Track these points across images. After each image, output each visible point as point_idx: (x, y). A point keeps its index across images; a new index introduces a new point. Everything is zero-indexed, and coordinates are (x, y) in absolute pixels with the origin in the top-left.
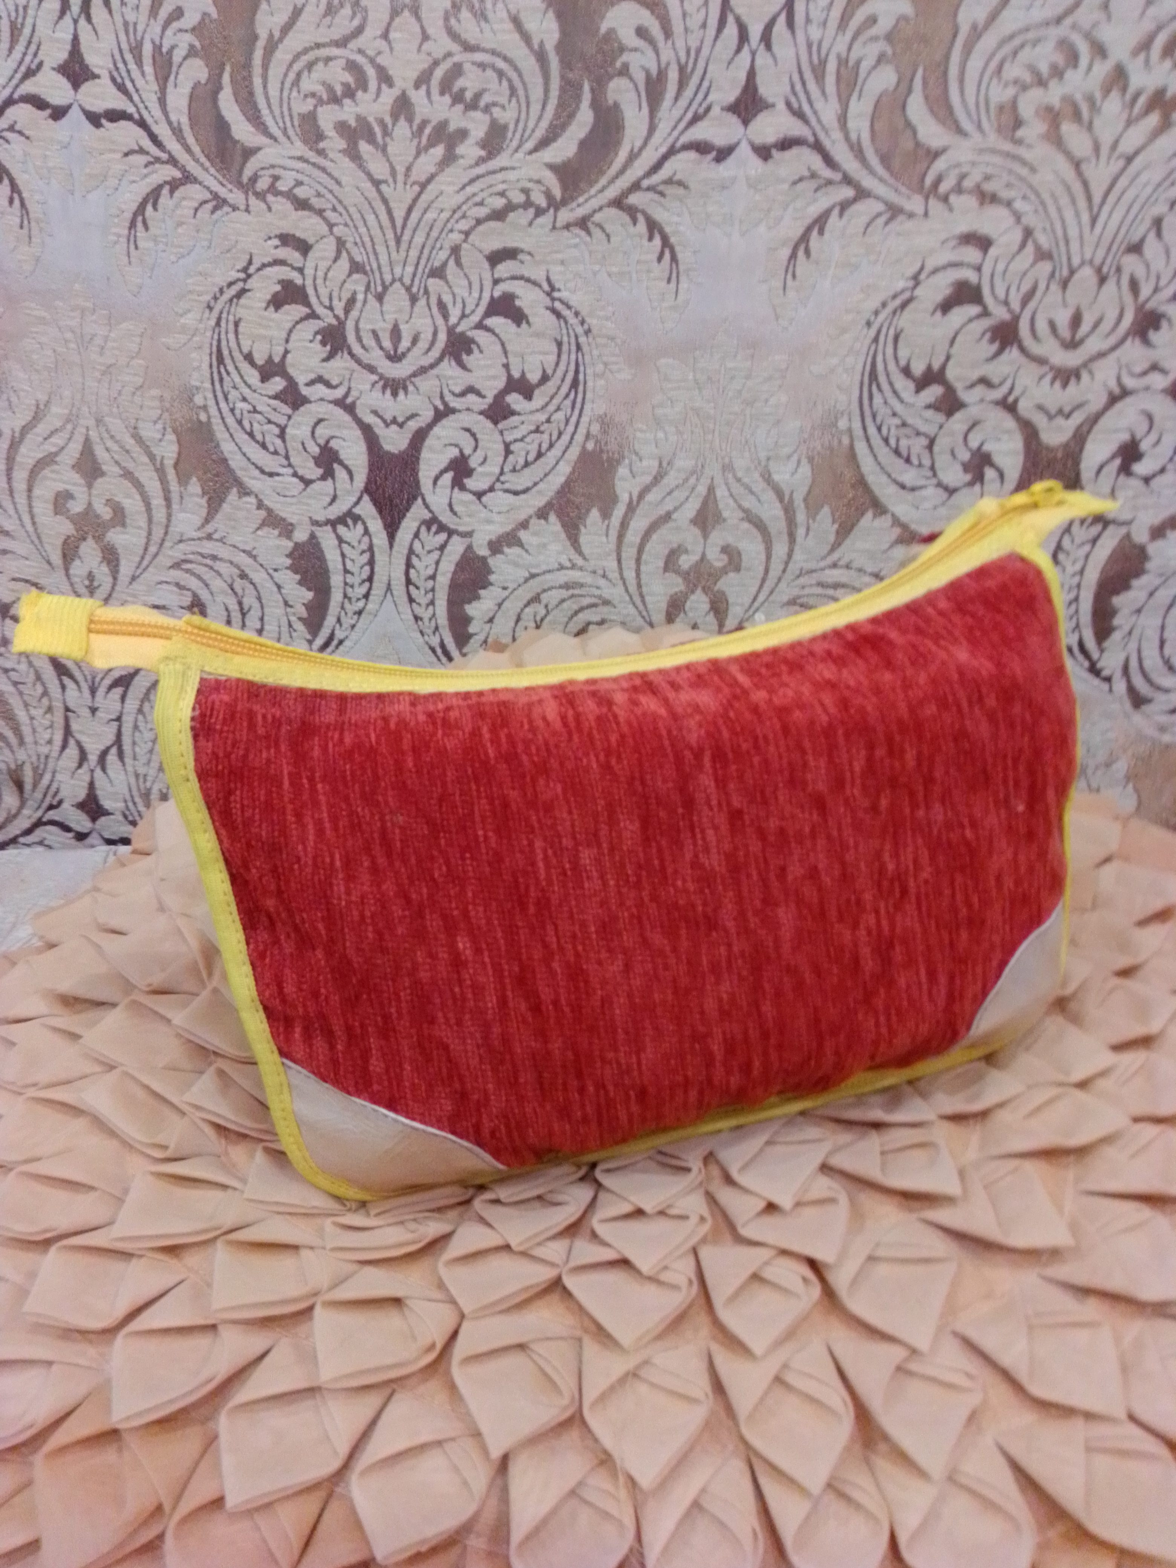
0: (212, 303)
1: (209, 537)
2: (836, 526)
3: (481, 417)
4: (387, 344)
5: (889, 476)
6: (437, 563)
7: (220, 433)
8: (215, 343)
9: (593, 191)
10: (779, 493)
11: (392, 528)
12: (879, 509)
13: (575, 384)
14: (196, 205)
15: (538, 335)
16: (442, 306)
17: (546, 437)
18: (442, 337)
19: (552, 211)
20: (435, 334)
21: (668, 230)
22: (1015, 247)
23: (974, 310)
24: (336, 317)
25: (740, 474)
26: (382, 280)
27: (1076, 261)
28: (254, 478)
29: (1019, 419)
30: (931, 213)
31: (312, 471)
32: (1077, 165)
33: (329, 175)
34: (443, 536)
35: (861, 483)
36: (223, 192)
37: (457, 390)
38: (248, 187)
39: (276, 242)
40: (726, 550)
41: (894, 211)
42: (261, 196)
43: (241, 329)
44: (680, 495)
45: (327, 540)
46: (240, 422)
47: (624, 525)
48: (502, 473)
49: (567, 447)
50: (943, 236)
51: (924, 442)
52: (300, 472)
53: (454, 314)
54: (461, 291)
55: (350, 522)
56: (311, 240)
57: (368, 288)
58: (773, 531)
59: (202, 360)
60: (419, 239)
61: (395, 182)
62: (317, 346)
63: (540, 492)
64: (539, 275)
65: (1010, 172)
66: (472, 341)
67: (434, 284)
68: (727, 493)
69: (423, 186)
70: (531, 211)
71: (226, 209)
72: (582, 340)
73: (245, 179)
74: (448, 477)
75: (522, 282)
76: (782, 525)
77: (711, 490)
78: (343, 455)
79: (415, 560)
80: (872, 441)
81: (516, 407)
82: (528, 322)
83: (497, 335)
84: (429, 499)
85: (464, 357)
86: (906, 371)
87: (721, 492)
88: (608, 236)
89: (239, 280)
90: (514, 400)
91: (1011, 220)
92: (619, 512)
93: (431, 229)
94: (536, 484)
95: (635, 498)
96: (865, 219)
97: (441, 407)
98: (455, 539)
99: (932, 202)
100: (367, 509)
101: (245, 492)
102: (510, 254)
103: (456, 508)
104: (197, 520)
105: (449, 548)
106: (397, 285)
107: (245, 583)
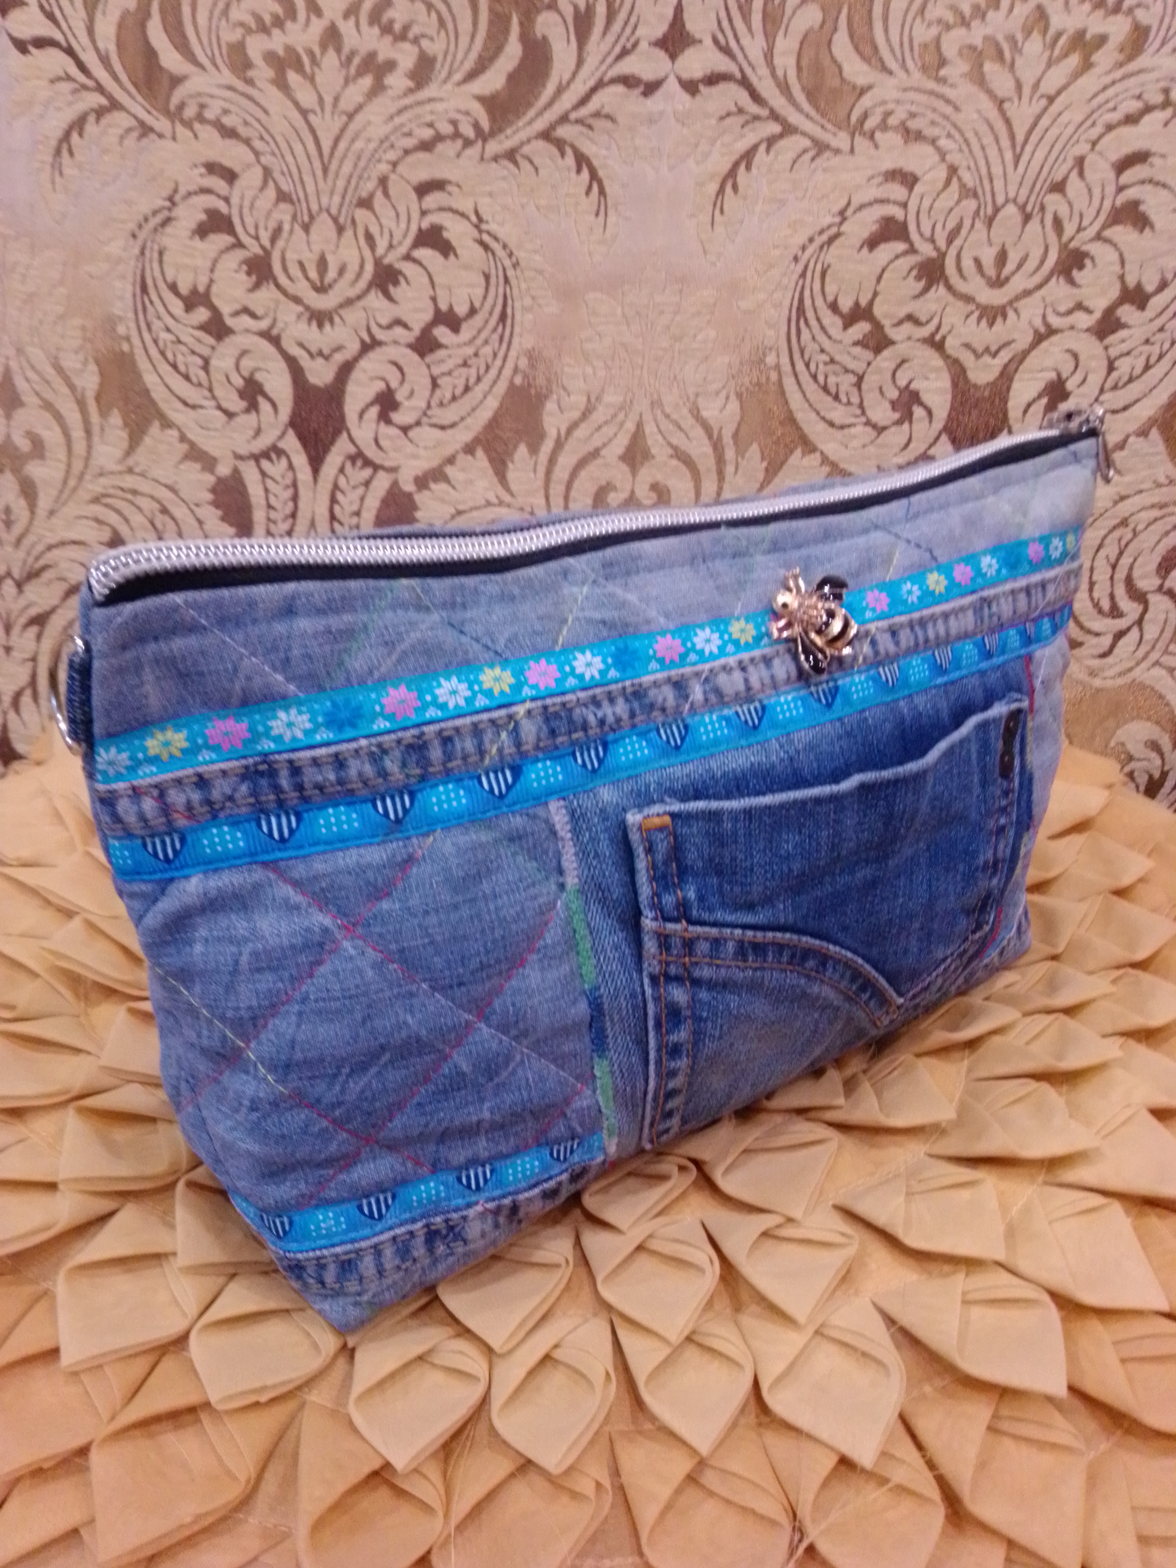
0: (137, 232)
1: (130, 471)
2: (765, 464)
3: (408, 351)
4: (313, 274)
5: (818, 413)
6: (362, 499)
7: (143, 364)
8: (139, 272)
9: (521, 124)
10: (707, 429)
11: (316, 463)
12: (809, 447)
13: (503, 317)
14: (120, 131)
15: (467, 267)
16: (370, 239)
17: (473, 372)
18: (369, 268)
19: (480, 143)
20: (362, 266)
21: (596, 163)
22: (940, 185)
23: (901, 246)
24: (262, 247)
25: (668, 410)
26: (309, 210)
27: (1000, 200)
28: (176, 410)
29: (946, 357)
30: (856, 149)
31: (236, 404)
32: (1000, 103)
33: (258, 104)
34: (368, 472)
35: (791, 420)
36: (149, 120)
37: (384, 322)
38: (175, 115)
39: (203, 170)
40: (655, 487)
41: (821, 147)
42: (188, 124)
43: (166, 258)
44: (608, 431)
45: (250, 474)
46: (163, 354)
47: (552, 461)
48: (429, 406)
49: (495, 382)
50: (869, 173)
51: (853, 379)
52: (225, 405)
53: (382, 245)
54: (388, 221)
55: (274, 456)
56: (237, 169)
57: (294, 218)
58: (702, 468)
59: (125, 289)
60: (347, 169)
61: (323, 110)
62: (242, 277)
63: (467, 428)
64: (466, 206)
65: (934, 110)
66: (400, 272)
67: (361, 215)
68: (655, 430)
69: (351, 116)
70: (459, 143)
71: (153, 136)
72: (510, 273)
73: (172, 107)
74: (374, 411)
75: (450, 215)
76: (711, 462)
77: (639, 426)
78: (268, 388)
79: (339, 496)
80: (801, 377)
81: (443, 340)
82: (456, 255)
83: (425, 269)
84: (355, 433)
85: (391, 289)
86: (834, 307)
87: (650, 429)
88: (536, 169)
89: (164, 208)
90: (442, 333)
91: (937, 158)
92: (547, 447)
93: (359, 158)
94: (463, 419)
95: (563, 433)
96: (791, 155)
97: (367, 339)
98: (381, 474)
99: (858, 139)
100: (291, 443)
101: (167, 424)
102: (437, 185)
103: (382, 443)
104: (119, 453)
105: (375, 483)
106: (325, 215)
107: (167, 519)
